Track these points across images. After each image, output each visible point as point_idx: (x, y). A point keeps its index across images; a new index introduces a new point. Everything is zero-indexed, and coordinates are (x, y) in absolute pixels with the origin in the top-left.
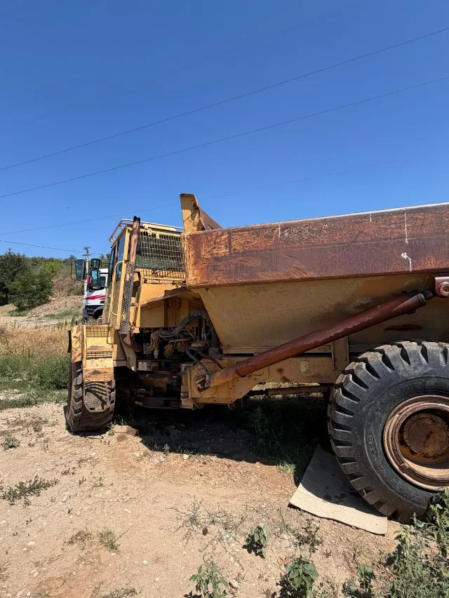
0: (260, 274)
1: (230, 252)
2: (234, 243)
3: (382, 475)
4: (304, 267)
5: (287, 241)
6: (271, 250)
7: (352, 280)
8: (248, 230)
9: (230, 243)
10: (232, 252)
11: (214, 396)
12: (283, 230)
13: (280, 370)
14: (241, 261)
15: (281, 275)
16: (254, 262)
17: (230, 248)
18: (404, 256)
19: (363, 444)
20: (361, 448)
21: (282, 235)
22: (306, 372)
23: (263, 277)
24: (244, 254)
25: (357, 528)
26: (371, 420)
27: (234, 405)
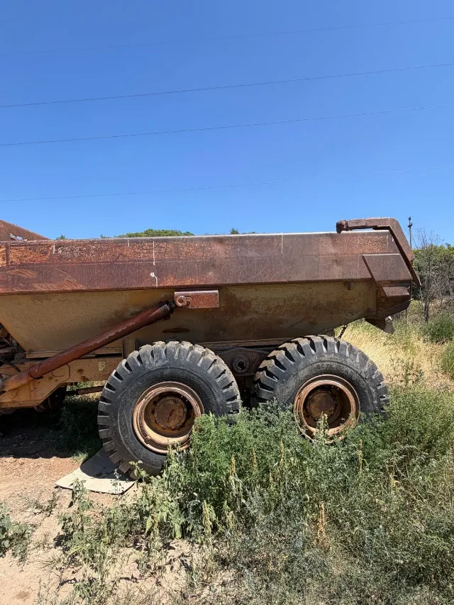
0: (36, 285)
1: (7, 263)
2: (11, 256)
3: (131, 449)
4: (75, 280)
5: (61, 257)
6: (46, 264)
7: (120, 293)
8: (25, 246)
9: (7, 256)
10: (9, 264)
11: (15, 399)
12: (57, 248)
13: (80, 371)
14: (19, 272)
15: (54, 287)
16: (29, 274)
17: (8, 260)
18: (152, 275)
19: (117, 426)
20: (115, 428)
21: (56, 252)
22: (104, 371)
23: (39, 287)
24: (22, 266)
25: (103, 493)
26: (123, 406)
27: (42, 407)
